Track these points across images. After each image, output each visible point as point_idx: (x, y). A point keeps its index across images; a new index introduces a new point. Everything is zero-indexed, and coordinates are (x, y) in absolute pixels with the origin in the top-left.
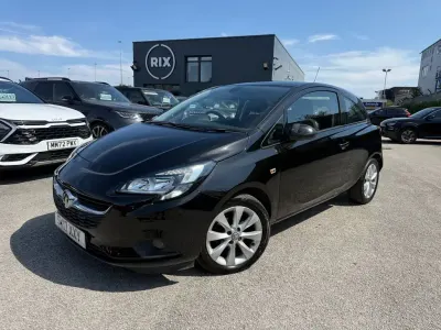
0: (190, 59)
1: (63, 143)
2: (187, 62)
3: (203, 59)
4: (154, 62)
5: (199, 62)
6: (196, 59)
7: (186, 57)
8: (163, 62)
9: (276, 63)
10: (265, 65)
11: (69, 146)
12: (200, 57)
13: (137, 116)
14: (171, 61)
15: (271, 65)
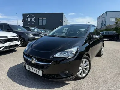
0: (40, 19)
1: (13, 43)
2: (39, 20)
3: (43, 19)
4: (29, 19)
5: (42, 19)
6: (41, 19)
7: (39, 18)
8: (32, 19)
9: (64, 20)
10: (61, 21)
11: (14, 44)
12: (42, 18)
13: (31, 35)
14: (34, 19)
15: (62, 21)
